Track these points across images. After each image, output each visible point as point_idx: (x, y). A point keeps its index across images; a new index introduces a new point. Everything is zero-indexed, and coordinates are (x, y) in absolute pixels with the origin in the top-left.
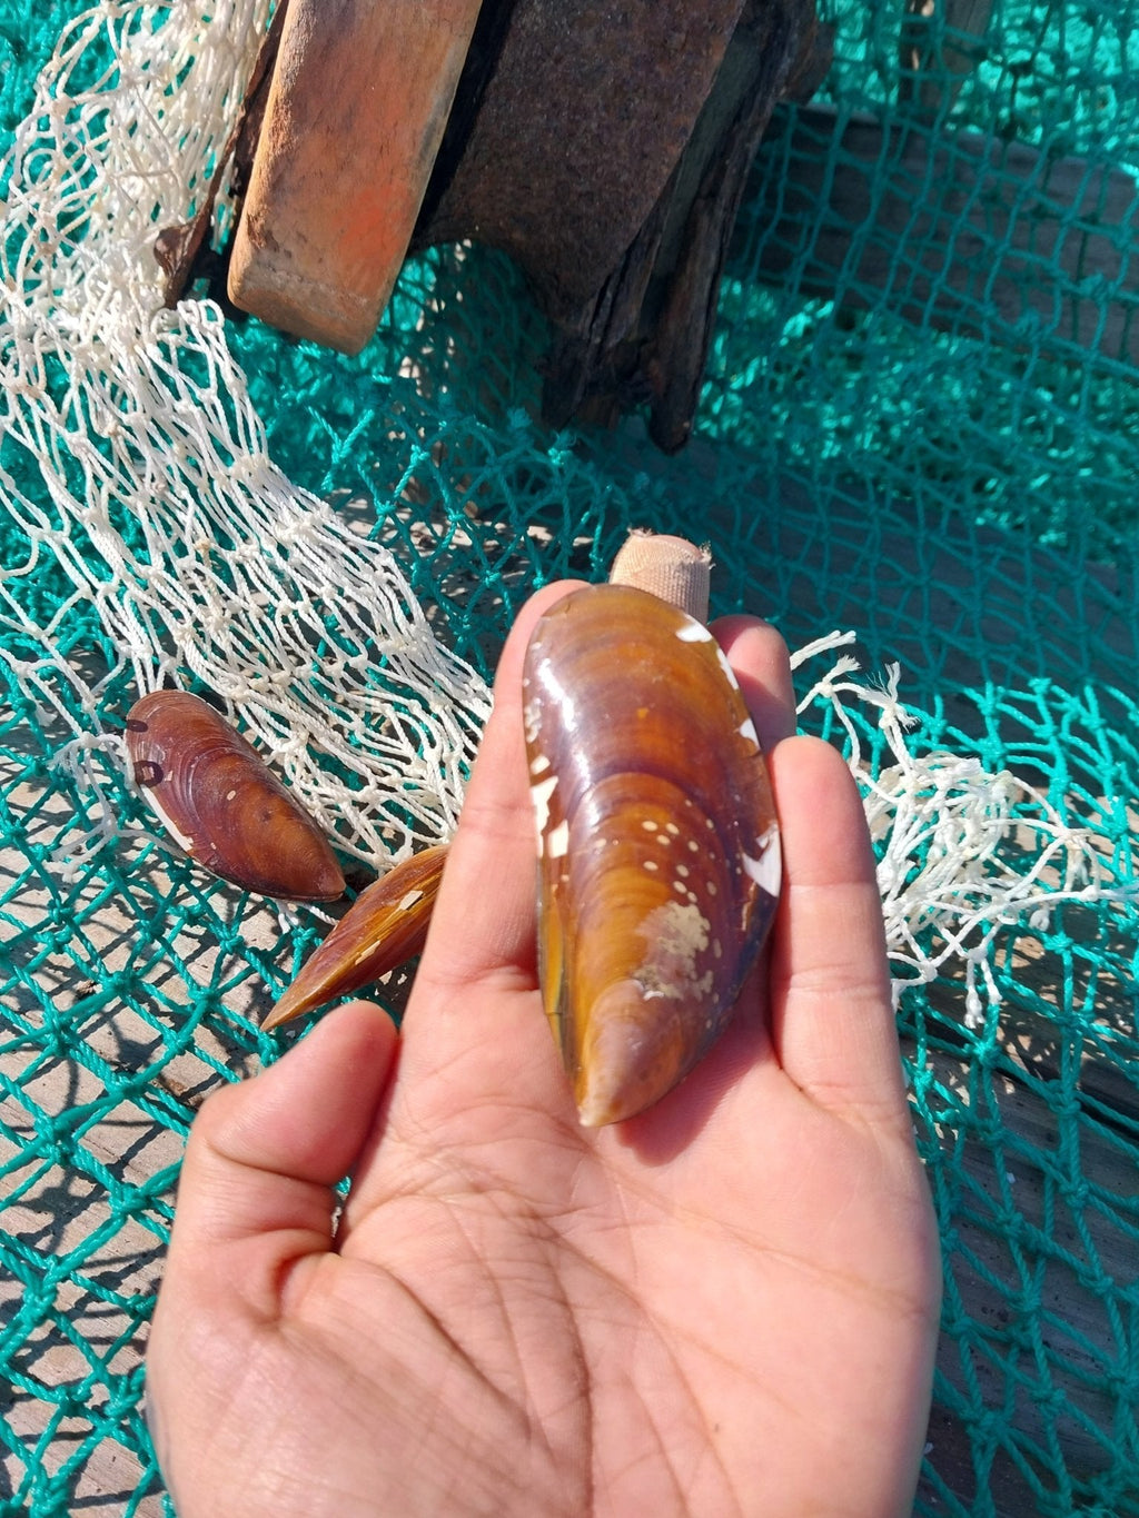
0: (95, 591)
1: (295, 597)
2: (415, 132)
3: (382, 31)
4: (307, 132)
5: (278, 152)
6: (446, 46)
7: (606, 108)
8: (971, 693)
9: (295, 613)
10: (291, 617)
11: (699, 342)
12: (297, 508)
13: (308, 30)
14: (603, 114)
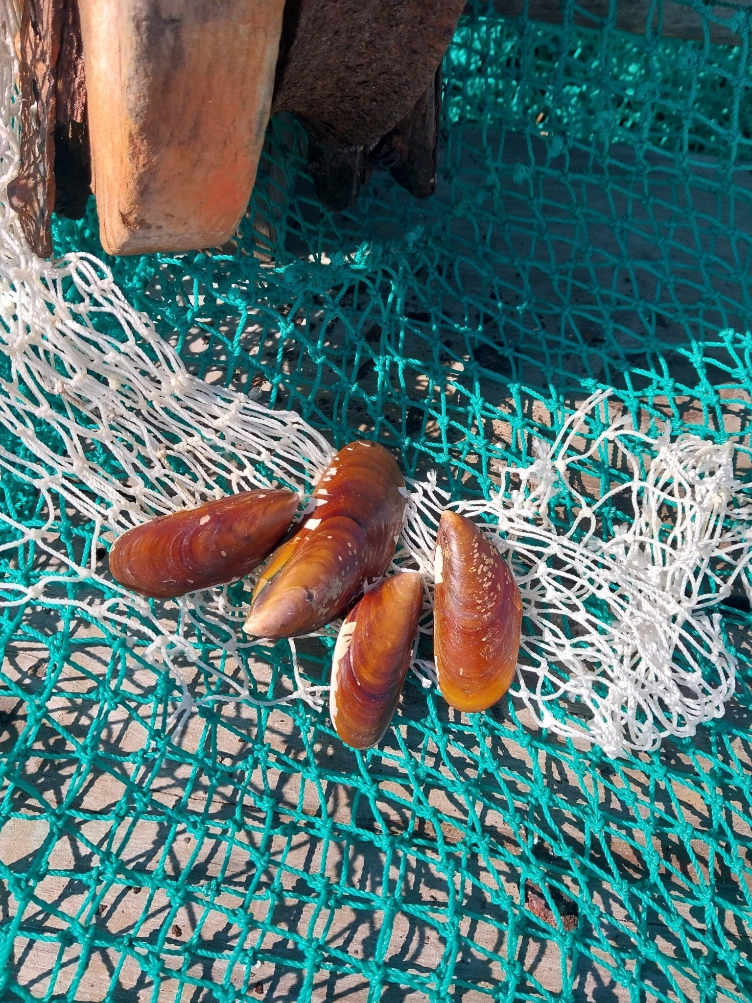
0: (106, 518)
1: (241, 467)
2: (250, 122)
3: (209, 55)
4: (163, 150)
5: (141, 170)
6: (265, 49)
7: (376, 20)
8: (682, 351)
9: (245, 479)
10: (243, 483)
11: (433, 122)
12: (223, 403)
13: (146, 76)
14: (374, 25)
